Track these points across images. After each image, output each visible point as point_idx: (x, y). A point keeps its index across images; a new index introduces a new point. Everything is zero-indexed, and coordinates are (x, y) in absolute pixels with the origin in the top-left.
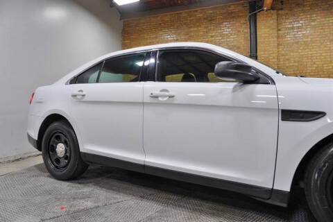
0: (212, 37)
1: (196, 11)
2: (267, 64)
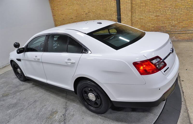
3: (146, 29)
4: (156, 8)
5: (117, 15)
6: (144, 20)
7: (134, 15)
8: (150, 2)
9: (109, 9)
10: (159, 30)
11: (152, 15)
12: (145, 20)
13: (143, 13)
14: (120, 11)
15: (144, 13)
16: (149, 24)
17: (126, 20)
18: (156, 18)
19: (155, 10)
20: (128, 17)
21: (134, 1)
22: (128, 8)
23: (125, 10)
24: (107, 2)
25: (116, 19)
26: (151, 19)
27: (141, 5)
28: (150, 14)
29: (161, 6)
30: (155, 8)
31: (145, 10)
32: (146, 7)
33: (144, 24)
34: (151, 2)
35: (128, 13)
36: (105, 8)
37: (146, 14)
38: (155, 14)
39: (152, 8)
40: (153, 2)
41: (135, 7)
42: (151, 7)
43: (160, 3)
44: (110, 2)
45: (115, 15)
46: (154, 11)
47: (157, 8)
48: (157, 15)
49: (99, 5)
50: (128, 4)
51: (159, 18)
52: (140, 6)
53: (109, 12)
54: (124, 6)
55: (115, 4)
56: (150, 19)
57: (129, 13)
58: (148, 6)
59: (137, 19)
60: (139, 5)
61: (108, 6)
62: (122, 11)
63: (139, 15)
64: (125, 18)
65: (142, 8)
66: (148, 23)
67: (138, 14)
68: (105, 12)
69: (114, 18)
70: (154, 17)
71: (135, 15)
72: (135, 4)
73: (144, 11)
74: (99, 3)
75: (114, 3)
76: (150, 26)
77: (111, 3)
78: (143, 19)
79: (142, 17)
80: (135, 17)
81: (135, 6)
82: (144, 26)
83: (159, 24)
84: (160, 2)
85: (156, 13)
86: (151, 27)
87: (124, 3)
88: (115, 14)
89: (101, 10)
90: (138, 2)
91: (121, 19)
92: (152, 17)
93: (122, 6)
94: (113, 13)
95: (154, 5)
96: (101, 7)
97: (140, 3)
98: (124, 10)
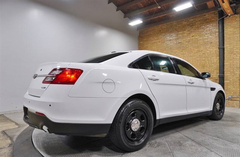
0: (193, 36)
1: (183, 21)
2: (232, 53)
5: (219, 72)
9: (209, 65)
14: (224, 68)
17: (231, 80)
20: (236, 76)
22: (236, 65)
23: (231, 67)
24: (207, 57)
25: (217, 78)
35: (235, 71)
36: (203, 63)
44: (211, 57)
45: (216, 73)
49: (196, 61)
50: (236, 60)
53: (208, 68)
54: (230, 63)
55: (217, 61)
57: (237, 71)
61: (206, 62)
62: (226, 68)
64: (230, 76)
68: (203, 68)
69: (215, 76)
74: (196, 58)
75: (216, 58)
77: (212, 59)
87: (230, 59)
88: (215, 71)
89: (198, 65)
91: (224, 78)
93: (226, 62)
94: (212, 70)
96: (198, 62)
98: (229, 67)
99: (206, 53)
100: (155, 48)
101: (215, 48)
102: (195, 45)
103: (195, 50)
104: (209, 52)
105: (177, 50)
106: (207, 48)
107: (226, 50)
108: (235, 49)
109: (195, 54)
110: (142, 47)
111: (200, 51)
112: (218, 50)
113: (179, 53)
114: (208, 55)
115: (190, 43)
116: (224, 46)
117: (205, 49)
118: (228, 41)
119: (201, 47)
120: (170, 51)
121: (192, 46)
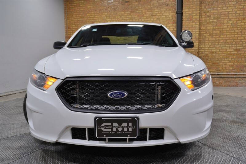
2: (191, 20)
3: (221, 68)
4: (236, 38)
6: (217, 54)
7: (202, 46)
8: (227, 29)
10: (241, 71)
11: (230, 48)
12: (219, 54)
13: (216, 44)
15: (219, 44)
16: (225, 60)
18: (236, 52)
19: (235, 41)
21: (203, 26)
22: (194, 35)
26: (229, 54)
27: (214, 32)
28: (226, 46)
29: (243, 36)
30: (234, 38)
31: (219, 40)
32: (222, 36)
33: (218, 61)
34: (229, 29)
37: (221, 46)
38: (234, 47)
39: (230, 37)
40: (232, 30)
41: (205, 35)
42: (228, 36)
43: (241, 32)
46: (232, 42)
47: (238, 39)
48: (238, 48)
50: (195, 29)
51: (241, 54)
52: (212, 34)
55: (173, 29)
56: (226, 54)
58: (224, 35)
59: (206, 53)
60: (210, 33)
63: (210, 47)
65: (214, 37)
66: (223, 59)
67: (208, 45)
70: (233, 51)
71: (204, 46)
72: (205, 30)
73: (217, 41)
75: (173, 26)
76: (227, 64)
78: (215, 53)
79: (214, 50)
80: (203, 50)
81: (204, 33)
82: (218, 63)
83: (241, 61)
84: (242, 30)
85: (235, 45)
86: (228, 66)
87: (188, 27)
90: (209, 28)
92: (229, 50)
95: (233, 33)
97: (212, 30)
99: (161, 19)
100: (92, 7)
101: (172, 12)
102: (147, 6)
103: (147, 14)
104: (164, 17)
105: (123, 13)
106: (162, 12)
107: (184, 16)
108: (195, 14)
109: (147, 18)
110: (70, 4)
111: (153, 15)
112: (176, 15)
113: (126, 16)
114: (163, 22)
115: (140, 3)
116: (182, 10)
117: (160, 12)
118: (187, 5)
119: (154, 10)
120: (114, 13)
121: (144, 8)
